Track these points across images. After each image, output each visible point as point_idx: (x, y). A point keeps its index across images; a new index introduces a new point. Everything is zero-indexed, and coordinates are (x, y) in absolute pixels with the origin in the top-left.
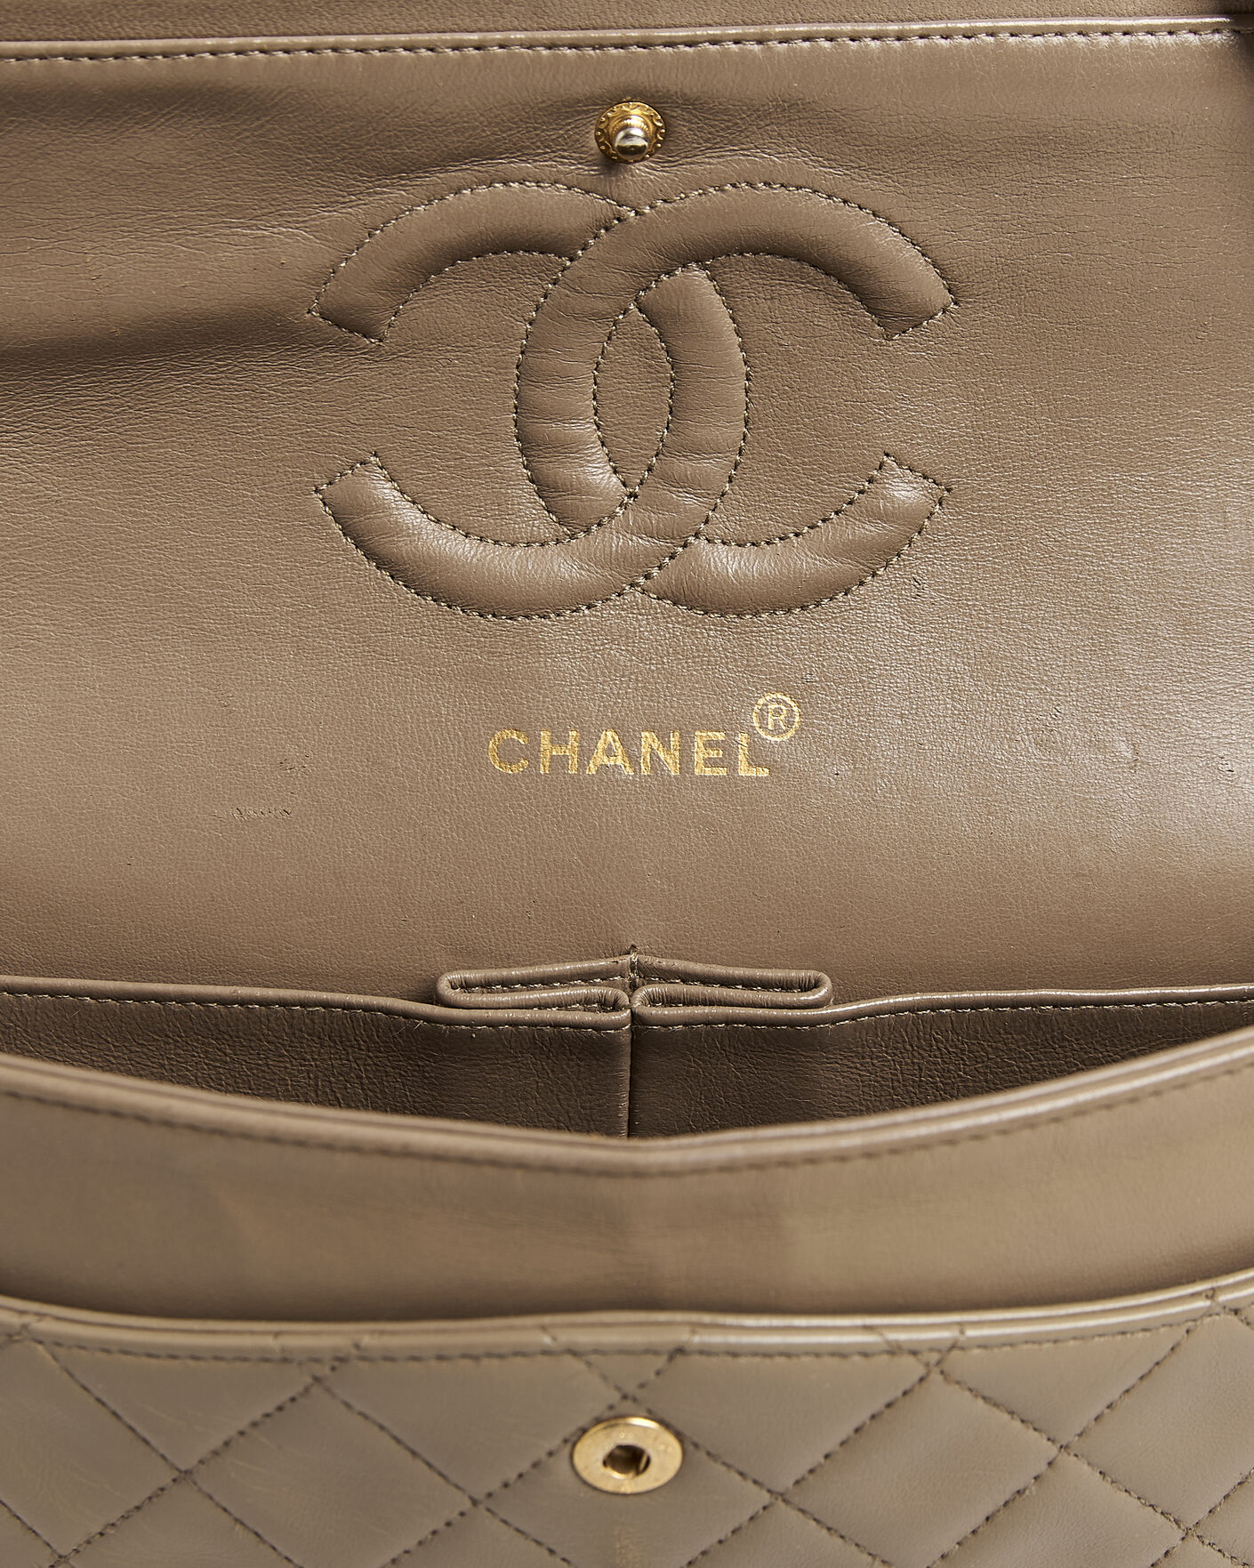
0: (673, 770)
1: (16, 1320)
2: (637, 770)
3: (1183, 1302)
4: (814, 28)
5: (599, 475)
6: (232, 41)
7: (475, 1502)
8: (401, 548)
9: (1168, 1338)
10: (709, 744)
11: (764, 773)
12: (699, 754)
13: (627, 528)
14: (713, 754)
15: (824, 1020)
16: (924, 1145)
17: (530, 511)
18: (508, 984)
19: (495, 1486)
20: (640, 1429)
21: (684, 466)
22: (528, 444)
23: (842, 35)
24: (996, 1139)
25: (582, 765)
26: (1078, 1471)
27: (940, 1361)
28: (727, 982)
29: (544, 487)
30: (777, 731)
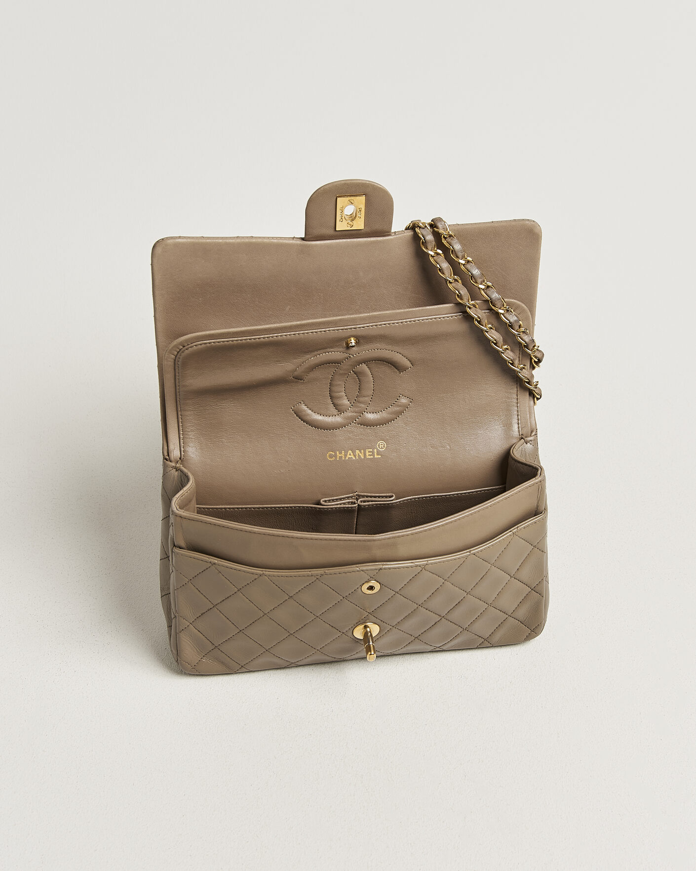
0: (363, 457)
1: (262, 572)
2: (356, 458)
3: (465, 554)
4: (386, 322)
5: (346, 402)
6: (280, 334)
7: (343, 598)
8: (308, 418)
9: (463, 560)
10: (369, 452)
11: (380, 456)
12: (367, 454)
13: (351, 412)
14: (370, 454)
15: (394, 503)
16: (421, 532)
17: (333, 410)
18: (333, 500)
19: (347, 594)
20: (373, 583)
21: (361, 399)
22: (332, 397)
23: (391, 323)
24: (433, 530)
25: (345, 458)
26: (448, 584)
27: (424, 568)
28: (375, 497)
29: (335, 405)
30: (382, 448)
